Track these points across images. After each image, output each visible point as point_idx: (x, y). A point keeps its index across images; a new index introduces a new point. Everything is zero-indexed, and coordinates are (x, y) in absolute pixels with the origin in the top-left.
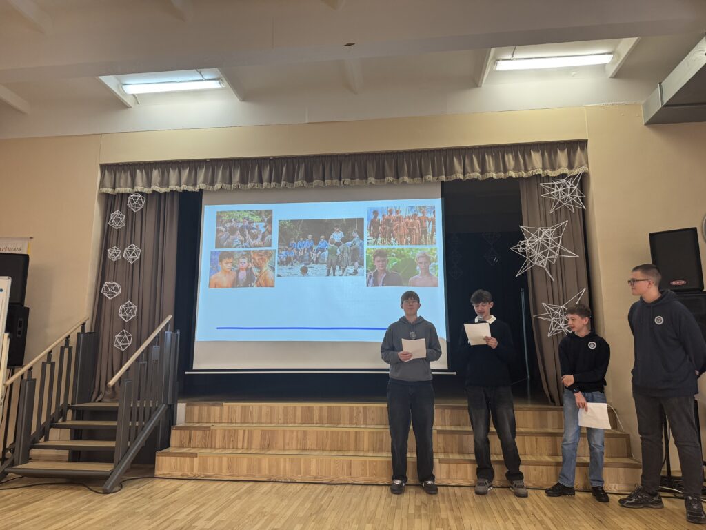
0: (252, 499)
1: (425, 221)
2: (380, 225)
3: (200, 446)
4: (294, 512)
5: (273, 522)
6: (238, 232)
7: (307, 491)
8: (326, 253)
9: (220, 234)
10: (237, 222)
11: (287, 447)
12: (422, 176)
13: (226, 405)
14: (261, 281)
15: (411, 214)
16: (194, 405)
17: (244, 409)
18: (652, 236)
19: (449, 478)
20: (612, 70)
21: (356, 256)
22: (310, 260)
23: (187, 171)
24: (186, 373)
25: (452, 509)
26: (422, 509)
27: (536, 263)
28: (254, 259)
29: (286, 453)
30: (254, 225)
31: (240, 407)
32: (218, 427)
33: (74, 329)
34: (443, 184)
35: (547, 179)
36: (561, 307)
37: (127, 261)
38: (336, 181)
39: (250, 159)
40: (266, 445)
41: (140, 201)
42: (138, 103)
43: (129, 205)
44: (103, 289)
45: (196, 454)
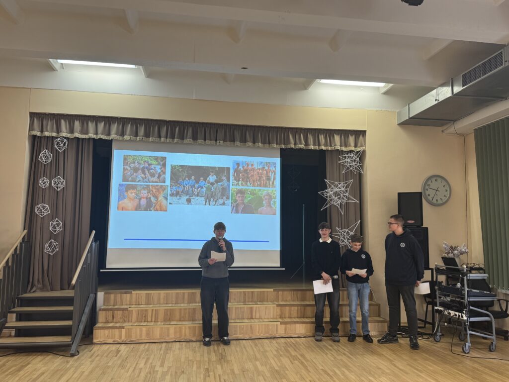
1: (270, 172)
2: (240, 173)
3: (121, 321)
6: (140, 171)
8: (204, 190)
9: (126, 172)
10: (140, 164)
11: (182, 319)
13: (135, 292)
14: (158, 207)
15: (261, 167)
16: (110, 293)
17: (148, 295)
18: (399, 194)
19: (286, 333)
20: (383, 90)
21: (224, 192)
22: (193, 194)
23: (103, 124)
24: (101, 270)
27: (333, 203)
28: (153, 191)
30: (152, 167)
31: (145, 295)
32: (134, 308)
33: (20, 240)
34: (281, 149)
35: (342, 152)
36: (347, 230)
37: (54, 188)
38: (213, 142)
39: (151, 120)
40: (168, 318)
41: (65, 144)
42: (63, 68)
43: (56, 146)
44: (36, 209)
45: (124, 327)
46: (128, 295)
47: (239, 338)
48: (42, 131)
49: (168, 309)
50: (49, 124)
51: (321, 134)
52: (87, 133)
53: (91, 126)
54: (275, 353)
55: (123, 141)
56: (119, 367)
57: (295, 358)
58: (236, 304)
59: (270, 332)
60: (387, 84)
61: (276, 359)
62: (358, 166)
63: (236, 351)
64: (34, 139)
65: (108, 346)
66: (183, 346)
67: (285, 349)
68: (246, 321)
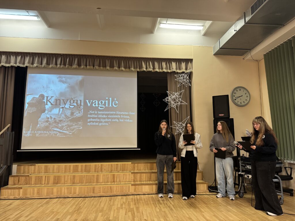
0: (48, 206)
3: (24, 184)
4: (67, 210)
5: (57, 215)
7: (74, 201)
11: (66, 183)
12: (129, 68)
13: (37, 165)
16: (21, 166)
17: (46, 166)
18: (213, 97)
19: (135, 192)
20: (203, 32)
23: (20, 57)
24: (18, 151)
25: (135, 204)
26: (123, 205)
27: (172, 106)
29: (66, 185)
31: (44, 166)
32: (33, 176)
34: (138, 72)
36: (181, 123)
38: (92, 67)
39: (51, 54)
40: (56, 182)
45: (22, 187)
46: (33, 167)
47: (102, 195)
49: (56, 176)
51: (163, 62)
52: (10, 63)
53: (13, 59)
57: (131, 210)
58: (105, 172)
59: (124, 191)
61: (116, 211)
62: (188, 82)
68: (109, 184)
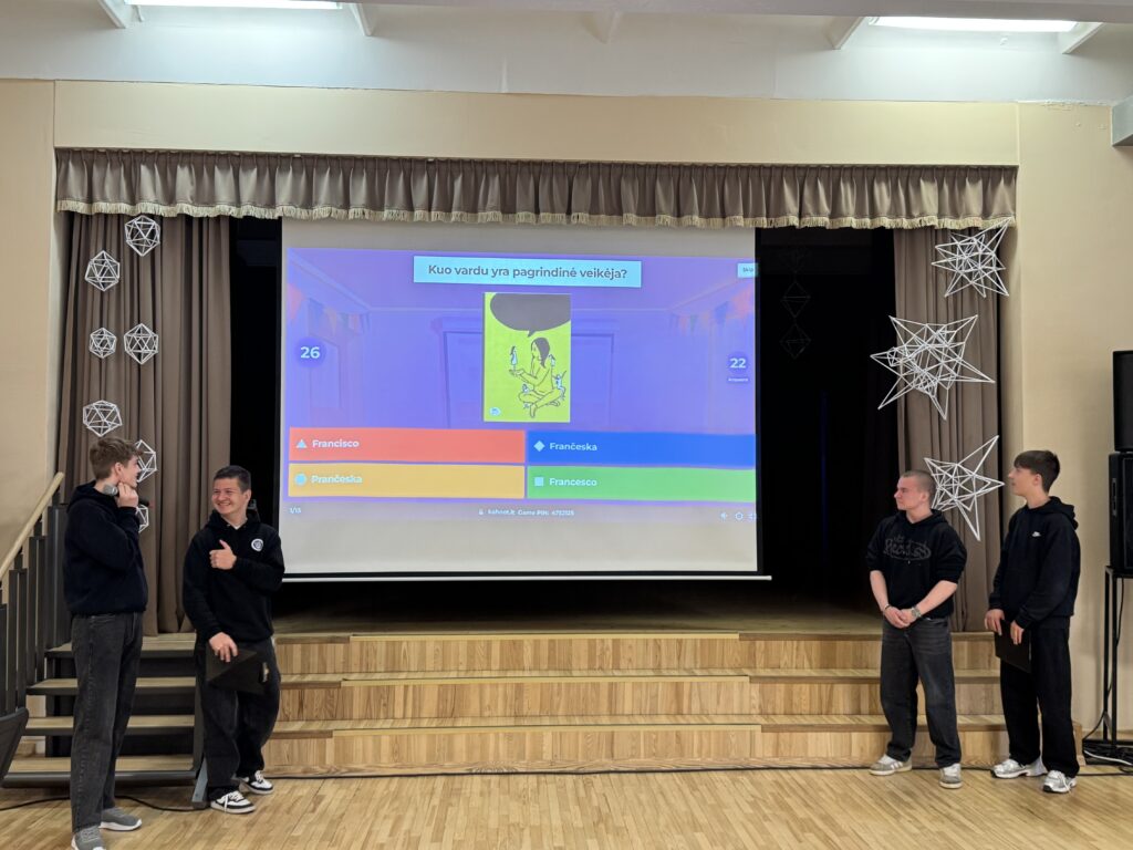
0: (473, 804)
3: (323, 717)
4: (563, 820)
5: (544, 838)
7: (552, 786)
11: (487, 713)
12: (724, 216)
13: (357, 639)
16: (292, 641)
17: (392, 647)
18: (1118, 356)
20: (1071, 42)
23: (254, 174)
26: (761, 806)
27: (914, 386)
29: (492, 723)
31: (384, 644)
32: (356, 683)
33: (47, 500)
34: (759, 231)
35: (945, 233)
36: (956, 466)
37: (131, 358)
38: (561, 217)
39: (386, 159)
40: (449, 710)
41: (152, 235)
42: (140, 20)
43: (129, 241)
44: (85, 416)
45: (331, 732)
46: (340, 647)
47: (645, 767)
48: (90, 200)
49: (447, 685)
50: (110, 180)
51: (879, 182)
52: (212, 202)
53: (223, 181)
54: (749, 810)
55: (309, 221)
56: (322, 840)
57: (806, 826)
58: (634, 673)
59: (733, 754)
60: (1081, 24)
61: (750, 826)
62: (992, 275)
63: (640, 803)
64: (69, 222)
65: (291, 783)
66: (492, 784)
67: (776, 799)
68: (664, 719)
